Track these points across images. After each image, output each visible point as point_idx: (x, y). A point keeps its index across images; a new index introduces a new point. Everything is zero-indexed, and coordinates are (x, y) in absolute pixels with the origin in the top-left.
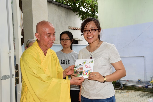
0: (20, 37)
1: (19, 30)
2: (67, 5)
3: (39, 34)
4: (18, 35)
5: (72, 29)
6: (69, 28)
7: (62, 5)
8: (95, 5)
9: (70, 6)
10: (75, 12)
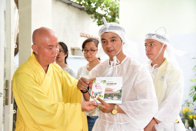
0: (14, 46)
1: (12, 37)
2: (79, 4)
3: (36, 46)
4: (10, 43)
5: (85, 37)
6: (80, 35)
7: (73, 4)
8: (116, 7)
9: (83, 6)
10: (89, 14)
